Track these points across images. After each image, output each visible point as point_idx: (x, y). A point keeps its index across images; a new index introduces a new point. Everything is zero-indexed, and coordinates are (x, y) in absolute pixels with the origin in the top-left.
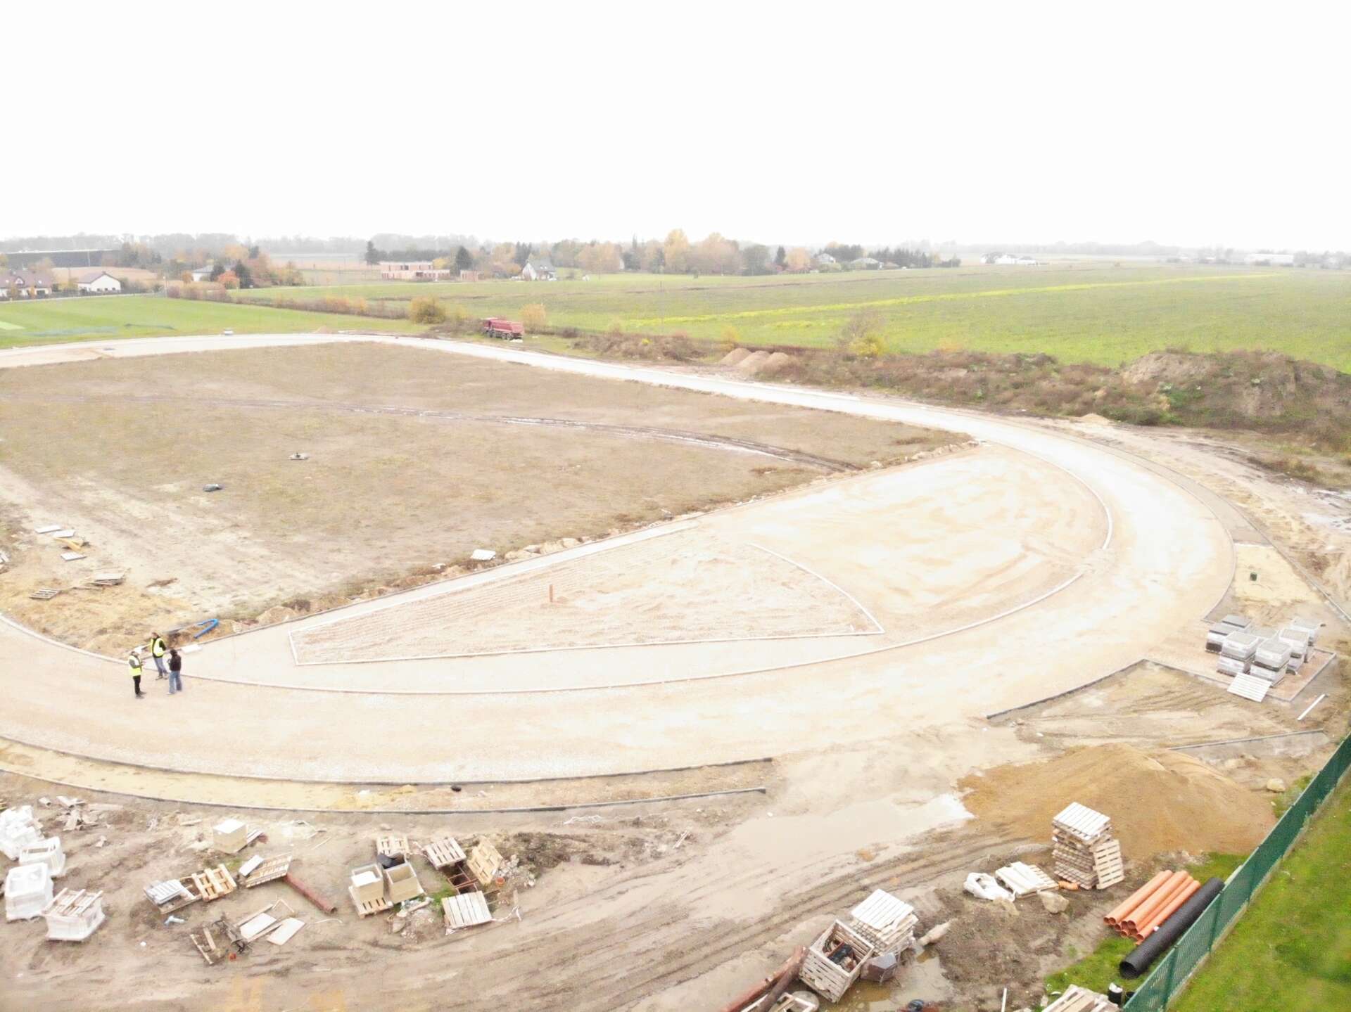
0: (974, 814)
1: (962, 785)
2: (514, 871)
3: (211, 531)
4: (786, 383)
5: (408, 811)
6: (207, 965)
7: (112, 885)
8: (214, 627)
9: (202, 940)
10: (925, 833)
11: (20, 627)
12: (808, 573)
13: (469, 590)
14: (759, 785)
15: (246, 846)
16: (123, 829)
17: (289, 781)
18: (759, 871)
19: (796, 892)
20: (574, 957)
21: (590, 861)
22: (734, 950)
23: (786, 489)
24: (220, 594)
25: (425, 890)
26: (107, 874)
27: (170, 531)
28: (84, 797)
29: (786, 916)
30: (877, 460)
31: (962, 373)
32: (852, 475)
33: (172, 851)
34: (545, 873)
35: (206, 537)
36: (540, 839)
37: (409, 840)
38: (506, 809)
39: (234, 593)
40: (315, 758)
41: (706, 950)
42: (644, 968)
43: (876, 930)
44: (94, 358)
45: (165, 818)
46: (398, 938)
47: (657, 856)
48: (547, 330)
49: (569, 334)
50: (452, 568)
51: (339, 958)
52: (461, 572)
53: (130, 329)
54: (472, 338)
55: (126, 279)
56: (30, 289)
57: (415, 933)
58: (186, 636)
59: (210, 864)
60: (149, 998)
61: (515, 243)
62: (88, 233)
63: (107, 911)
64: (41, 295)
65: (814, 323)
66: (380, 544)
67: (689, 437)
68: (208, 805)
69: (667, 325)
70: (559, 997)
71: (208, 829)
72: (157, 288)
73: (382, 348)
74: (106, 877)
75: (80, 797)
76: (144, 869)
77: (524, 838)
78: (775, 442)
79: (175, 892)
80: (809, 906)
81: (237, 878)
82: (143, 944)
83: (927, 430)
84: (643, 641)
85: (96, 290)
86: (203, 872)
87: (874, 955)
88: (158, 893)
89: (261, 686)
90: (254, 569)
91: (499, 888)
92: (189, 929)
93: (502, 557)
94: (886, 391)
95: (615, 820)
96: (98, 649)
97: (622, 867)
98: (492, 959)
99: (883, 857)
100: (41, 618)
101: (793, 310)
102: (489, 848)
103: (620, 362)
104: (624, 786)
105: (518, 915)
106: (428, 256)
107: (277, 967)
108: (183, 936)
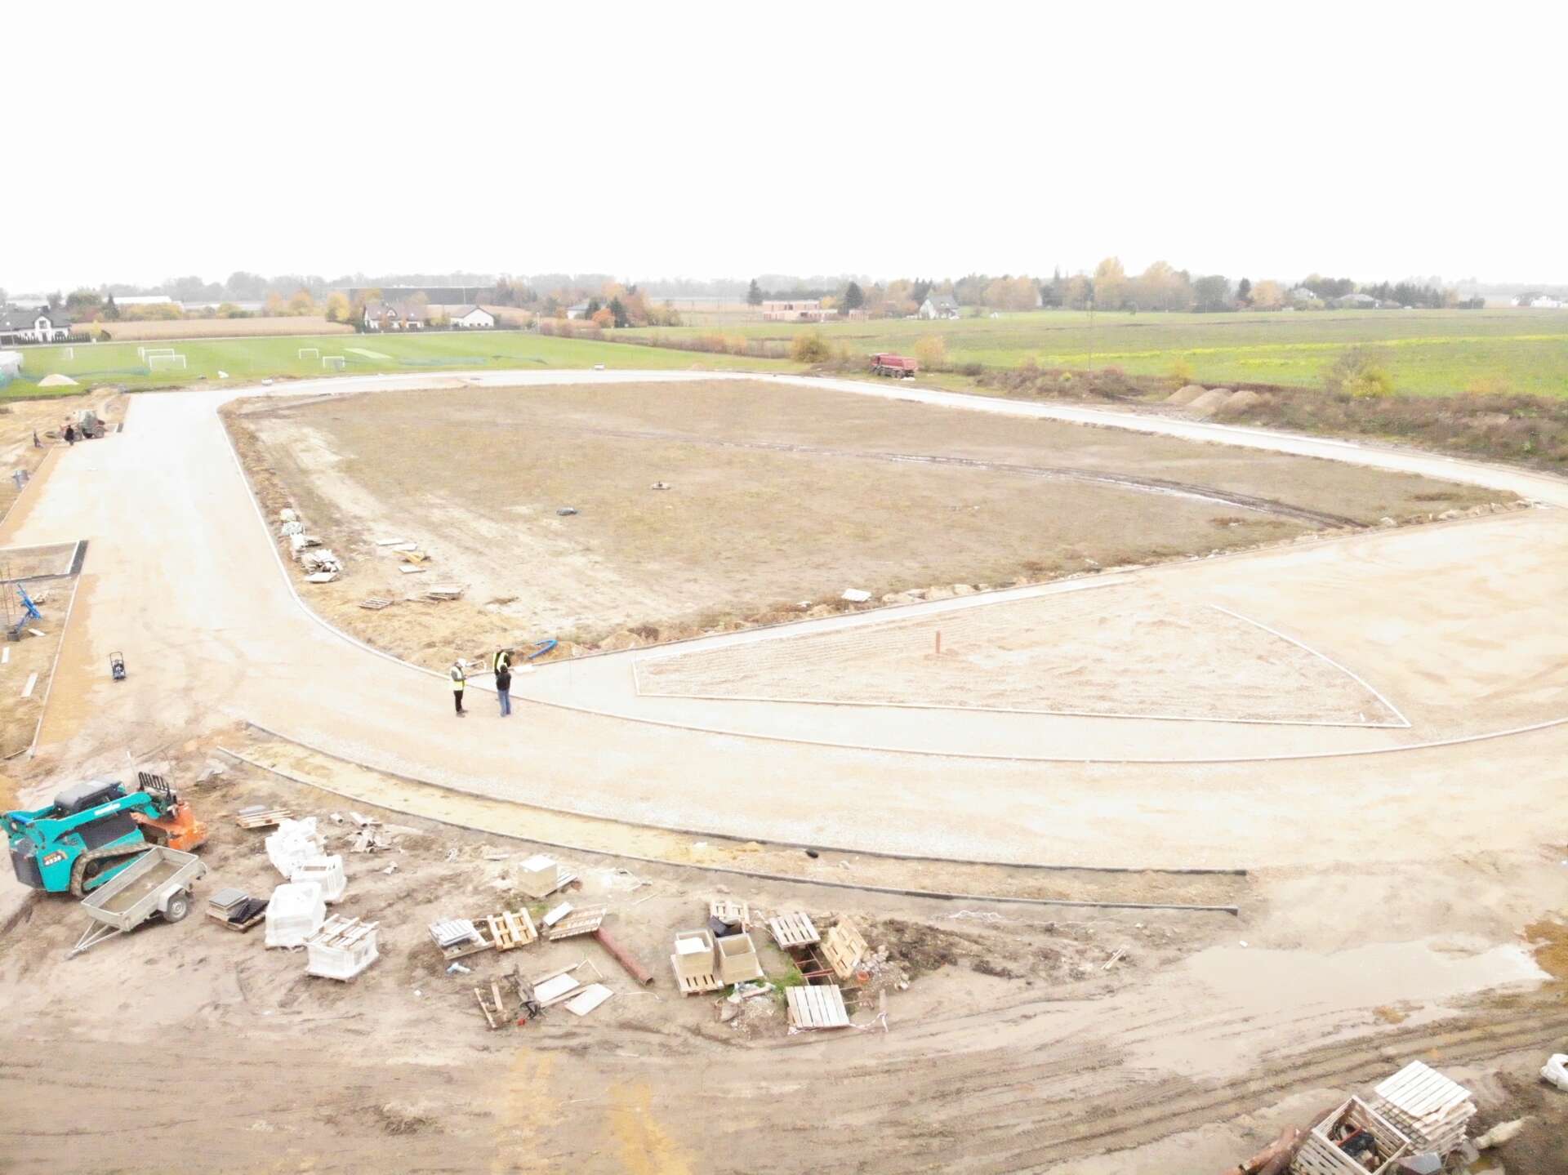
0: (1553, 975)
1: (1533, 934)
2: (882, 966)
3: (561, 554)
4: (1255, 426)
5: (752, 872)
6: (490, 1029)
7: (393, 919)
8: (552, 648)
9: (488, 997)
10: (1480, 993)
11: (344, 635)
12: (1295, 645)
13: (838, 632)
14: (1228, 904)
15: (555, 891)
16: (416, 856)
17: (616, 821)
18: (1226, 1017)
19: (1285, 1052)
20: (959, 1091)
21: (984, 969)
22: (1193, 1119)
23: (1261, 545)
24: (563, 616)
25: (765, 972)
26: (390, 905)
27: (517, 551)
28: (382, 817)
29: (1269, 1083)
30: (1390, 517)
31: (1502, 420)
32: (1354, 533)
33: (470, 888)
34: (923, 975)
35: (554, 559)
36: (918, 930)
37: (750, 909)
38: (874, 887)
39: (577, 616)
40: (648, 799)
41: (1148, 1113)
42: (1056, 1123)
43: (1412, 1118)
44: (459, 386)
45: (467, 849)
46: (725, 1029)
47: (1079, 976)
48: (944, 368)
49: (972, 371)
50: (820, 607)
51: (649, 1043)
52: (830, 612)
53: (498, 361)
54: (857, 376)
55: (499, 316)
56: (401, 322)
57: (748, 1025)
58: (521, 655)
59: (510, 906)
60: (412, 1060)
61: (913, 281)
62: (465, 272)
63: (383, 949)
64: (413, 328)
65: (1291, 362)
66: (739, 576)
67: (1124, 480)
68: (518, 839)
69: (1095, 361)
70: (935, 1143)
71: (513, 866)
72: (530, 325)
73: (759, 386)
74: (389, 909)
75: (377, 817)
76: (435, 904)
77: (898, 928)
78: (1244, 490)
79: (463, 933)
80: (1303, 1073)
81: (539, 928)
82: (418, 993)
83: (1458, 485)
84: (1059, 709)
85: (468, 325)
86: (501, 915)
87: (1407, 1153)
88: (444, 933)
89: (596, 714)
90: (602, 594)
91: (860, 985)
92: (474, 982)
93: (879, 599)
94: (1395, 439)
95: (1019, 923)
96: (424, 663)
97: (1029, 984)
98: (847, 1076)
99: (1414, 1020)
100: (367, 627)
101: (1260, 348)
102: (850, 932)
103: (1034, 400)
104: (1032, 881)
105: (885, 1024)
106: (815, 295)
107: (573, 1042)
108: (468, 989)
